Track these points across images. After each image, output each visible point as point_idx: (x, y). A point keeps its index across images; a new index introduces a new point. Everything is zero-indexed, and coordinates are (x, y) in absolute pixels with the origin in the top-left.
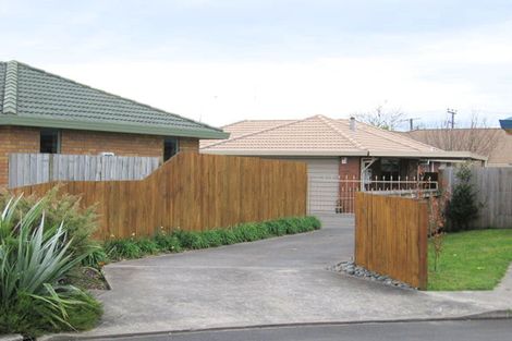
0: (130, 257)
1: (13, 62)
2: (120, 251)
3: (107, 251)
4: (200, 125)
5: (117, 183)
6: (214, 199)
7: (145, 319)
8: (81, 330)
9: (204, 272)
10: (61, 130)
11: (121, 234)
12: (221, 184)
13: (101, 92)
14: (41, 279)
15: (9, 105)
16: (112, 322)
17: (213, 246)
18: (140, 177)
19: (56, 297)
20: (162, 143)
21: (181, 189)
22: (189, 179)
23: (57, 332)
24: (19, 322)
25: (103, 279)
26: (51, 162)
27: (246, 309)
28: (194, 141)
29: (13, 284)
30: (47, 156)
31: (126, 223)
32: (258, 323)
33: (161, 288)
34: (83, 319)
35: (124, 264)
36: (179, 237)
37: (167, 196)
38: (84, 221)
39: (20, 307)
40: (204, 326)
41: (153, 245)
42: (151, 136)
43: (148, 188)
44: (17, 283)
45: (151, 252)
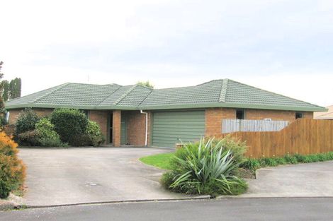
0: (271, 165)
1: (226, 79)
2: (267, 163)
3: (260, 162)
4: (314, 105)
5: (266, 132)
6: (316, 140)
7: (267, 192)
8: (236, 195)
9: (303, 173)
10: (246, 109)
11: (268, 156)
12: (320, 133)
13: (266, 91)
14: (220, 172)
15: (222, 99)
16: (252, 192)
17: (314, 161)
18: (279, 130)
19: (226, 180)
20: (295, 114)
21: (299, 136)
22: (303, 130)
23: (225, 195)
24: (209, 190)
25: (255, 175)
26: (240, 123)
27: (315, 189)
28: (311, 113)
29: (208, 174)
30: (238, 120)
31: (271, 150)
32: (318, 196)
33: (278, 179)
34: (238, 190)
35: (268, 168)
36: (297, 157)
37: (292, 138)
38: (240, 149)
39: (210, 184)
40: (292, 196)
41: (283, 161)
42: (289, 111)
43: (282, 135)
44: (210, 174)
45: (282, 164)
